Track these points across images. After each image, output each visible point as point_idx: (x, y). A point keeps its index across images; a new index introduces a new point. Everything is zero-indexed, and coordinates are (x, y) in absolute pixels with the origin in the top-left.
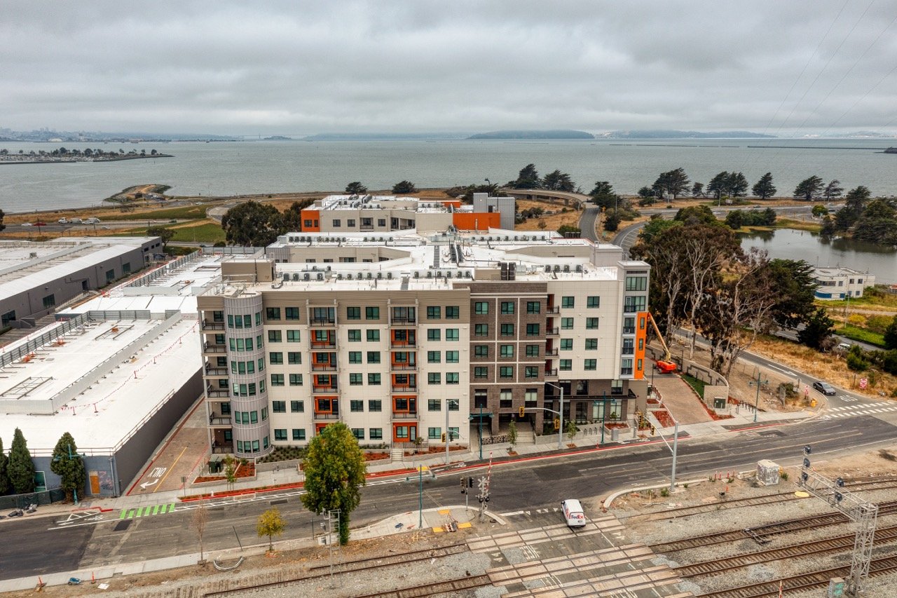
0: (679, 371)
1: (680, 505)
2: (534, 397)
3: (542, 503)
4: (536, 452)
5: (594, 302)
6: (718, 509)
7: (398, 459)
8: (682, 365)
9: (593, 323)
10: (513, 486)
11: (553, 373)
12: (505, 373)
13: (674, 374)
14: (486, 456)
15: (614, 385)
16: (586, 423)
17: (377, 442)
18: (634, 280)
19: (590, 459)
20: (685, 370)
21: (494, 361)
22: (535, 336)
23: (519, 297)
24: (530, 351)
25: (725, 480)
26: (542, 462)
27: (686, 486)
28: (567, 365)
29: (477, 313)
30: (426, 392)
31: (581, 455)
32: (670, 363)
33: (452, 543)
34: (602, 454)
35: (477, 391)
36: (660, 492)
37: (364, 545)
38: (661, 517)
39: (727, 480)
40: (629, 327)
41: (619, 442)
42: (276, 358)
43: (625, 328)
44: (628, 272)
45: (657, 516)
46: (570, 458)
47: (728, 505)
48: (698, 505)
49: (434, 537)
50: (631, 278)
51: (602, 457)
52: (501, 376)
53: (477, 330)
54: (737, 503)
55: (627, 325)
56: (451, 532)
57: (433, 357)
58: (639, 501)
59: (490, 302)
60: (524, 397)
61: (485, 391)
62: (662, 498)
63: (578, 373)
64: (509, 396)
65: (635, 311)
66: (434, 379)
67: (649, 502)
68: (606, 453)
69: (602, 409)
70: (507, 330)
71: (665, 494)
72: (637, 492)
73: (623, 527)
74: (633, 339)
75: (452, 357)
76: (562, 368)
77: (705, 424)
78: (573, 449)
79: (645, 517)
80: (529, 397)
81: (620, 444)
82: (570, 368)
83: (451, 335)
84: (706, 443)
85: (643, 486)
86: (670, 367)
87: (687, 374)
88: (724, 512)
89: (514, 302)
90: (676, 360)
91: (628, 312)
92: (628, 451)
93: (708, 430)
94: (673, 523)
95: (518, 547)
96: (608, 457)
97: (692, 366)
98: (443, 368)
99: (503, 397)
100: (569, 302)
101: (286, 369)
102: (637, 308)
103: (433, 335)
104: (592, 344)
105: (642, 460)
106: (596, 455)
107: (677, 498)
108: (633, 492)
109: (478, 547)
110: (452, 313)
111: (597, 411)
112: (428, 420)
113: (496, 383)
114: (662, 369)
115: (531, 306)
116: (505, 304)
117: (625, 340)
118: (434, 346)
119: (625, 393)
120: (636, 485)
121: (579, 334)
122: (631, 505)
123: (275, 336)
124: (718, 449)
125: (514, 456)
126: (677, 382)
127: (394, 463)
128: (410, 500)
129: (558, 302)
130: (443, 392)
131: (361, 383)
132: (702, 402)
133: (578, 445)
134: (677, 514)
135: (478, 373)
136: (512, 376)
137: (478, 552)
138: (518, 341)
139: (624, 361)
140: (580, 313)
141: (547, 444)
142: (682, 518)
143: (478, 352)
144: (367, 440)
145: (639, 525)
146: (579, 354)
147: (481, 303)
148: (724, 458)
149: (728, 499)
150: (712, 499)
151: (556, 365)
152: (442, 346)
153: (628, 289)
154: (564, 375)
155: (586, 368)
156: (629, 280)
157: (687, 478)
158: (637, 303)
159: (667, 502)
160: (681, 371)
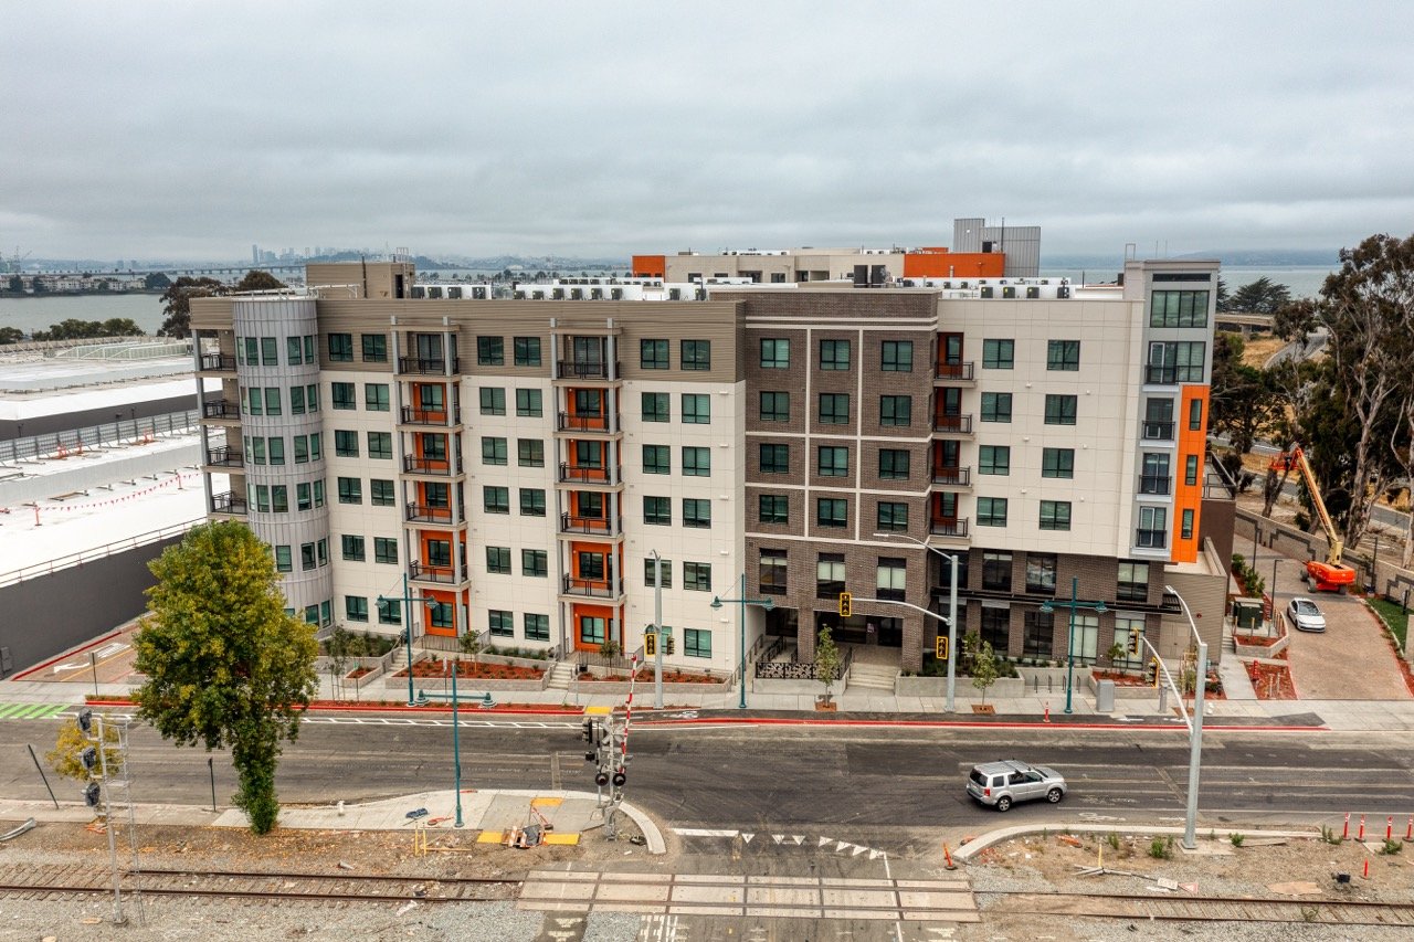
0: (1363, 591)
1: (1191, 889)
2: (897, 579)
3: (803, 821)
4: (884, 710)
5: (1065, 355)
6: (1308, 919)
7: (561, 686)
8: (1373, 577)
9: (1062, 410)
10: (764, 773)
11: (960, 528)
12: (830, 515)
13: (1349, 595)
14: (754, 702)
15: (1124, 574)
16: (1045, 665)
17: (536, 645)
18: (1174, 298)
19: (1010, 743)
20: (1382, 589)
21: (803, 483)
22: (901, 428)
23: (861, 329)
24: (891, 463)
25: (1374, 846)
26: (884, 733)
27: (1237, 841)
28: (994, 513)
29: (765, 364)
30: (640, 541)
31: (994, 732)
32: (1337, 566)
33: (496, 873)
34: (1050, 736)
35: (765, 552)
36: (1149, 845)
37: (302, 842)
38: (1110, 911)
39: (1382, 845)
40: (1157, 421)
41: (1113, 716)
42: (346, 443)
43: (1147, 424)
44: (1157, 278)
45: (1099, 906)
46: (959, 734)
47: (1350, 914)
48: (1250, 897)
49: (467, 853)
50: (1166, 292)
51: (1046, 743)
52: (821, 522)
53: (766, 405)
54: (1384, 912)
55: (1155, 419)
56: (518, 847)
57: (655, 459)
58: (1071, 856)
59: (794, 339)
60: (874, 576)
61: (783, 553)
62: (1148, 862)
63: (1022, 534)
64: (839, 573)
65: (1174, 382)
66: (656, 510)
67: (1098, 865)
68: (1064, 736)
69: (1091, 635)
70: (832, 409)
71: (1160, 852)
72: (1082, 834)
73: (974, 917)
74: (1168, 455)
75: (696, 462)
76: (982, 520)
77: (1385, 704)
78: (984, 715)
79: (1059, 901)
80: (887, 578)
81: (1114, 720)
82: (1003, 521)
83: (695, 410)
84: (1365, 747)
85: (1115, 823)
86: (1338, 577)
87: (1387, 599)
88: (1324, 931)
89: (847, 340)
90: (1360, 563)
91: (1158, 383)
92: (1127, 738)
93: (1388, 719)
94: (1138, 935)
95: (638, 914)
96: (1062, 743)
97: (1399, 578)
98: (676, 486)
99: (825, 572)
100: (1001, 353)
101: (365, 468)
102: (1182, 374)
103: (654, 408)
104: (1059, 463)
105: (1153, 762)
106: (1034, 736)
107: (1195, 869)
108: (1067, 832)
109: (543, 895)
110: (696, 357)
111: (1084, 638)
112: (641, 607)
113: (806, 538)
114: (1319, 580)
115: (889, 351)
116: (829, 345)
117: (1146, 456)
118: (655, 433)
119: (1154, 599)
120: (1094, 816)
121: (1028, 434)
122: (1039, 866)
123: (343, 396)
124: (1397, 765)
125: (826, 711)
126: (1356, 612)
127: (549, 692)
128: (504, 766)
129: (973, 352)
130: (676, 543)
131: (506, 510)
132: (1400, 658)
133: (1002, 707)
134: (1167, 909)
135: (767, 510)
136: (843, 524)
137: (530, 906)
138: (859, 438)
139: (1145, 511)
140: (1030, 382)
141: (922, 698)
142: (1173, 925)
143: (768, 458)
144: (519, 640)
145: (1024, 918)
146: (1025, 487)
147: (774, 340)
148: (1400, 791)
149: (1361, 898)
150: (1308, 889)
151: (967, 510)
152: (674, 434)
153: (1159, 319)
154: (985, 537)
155: (1044, 524)
156: (1160, 298)
157: (1258, 821)
158: (1182, 359)
159: (1156, 874)
160: (1373, 589)
